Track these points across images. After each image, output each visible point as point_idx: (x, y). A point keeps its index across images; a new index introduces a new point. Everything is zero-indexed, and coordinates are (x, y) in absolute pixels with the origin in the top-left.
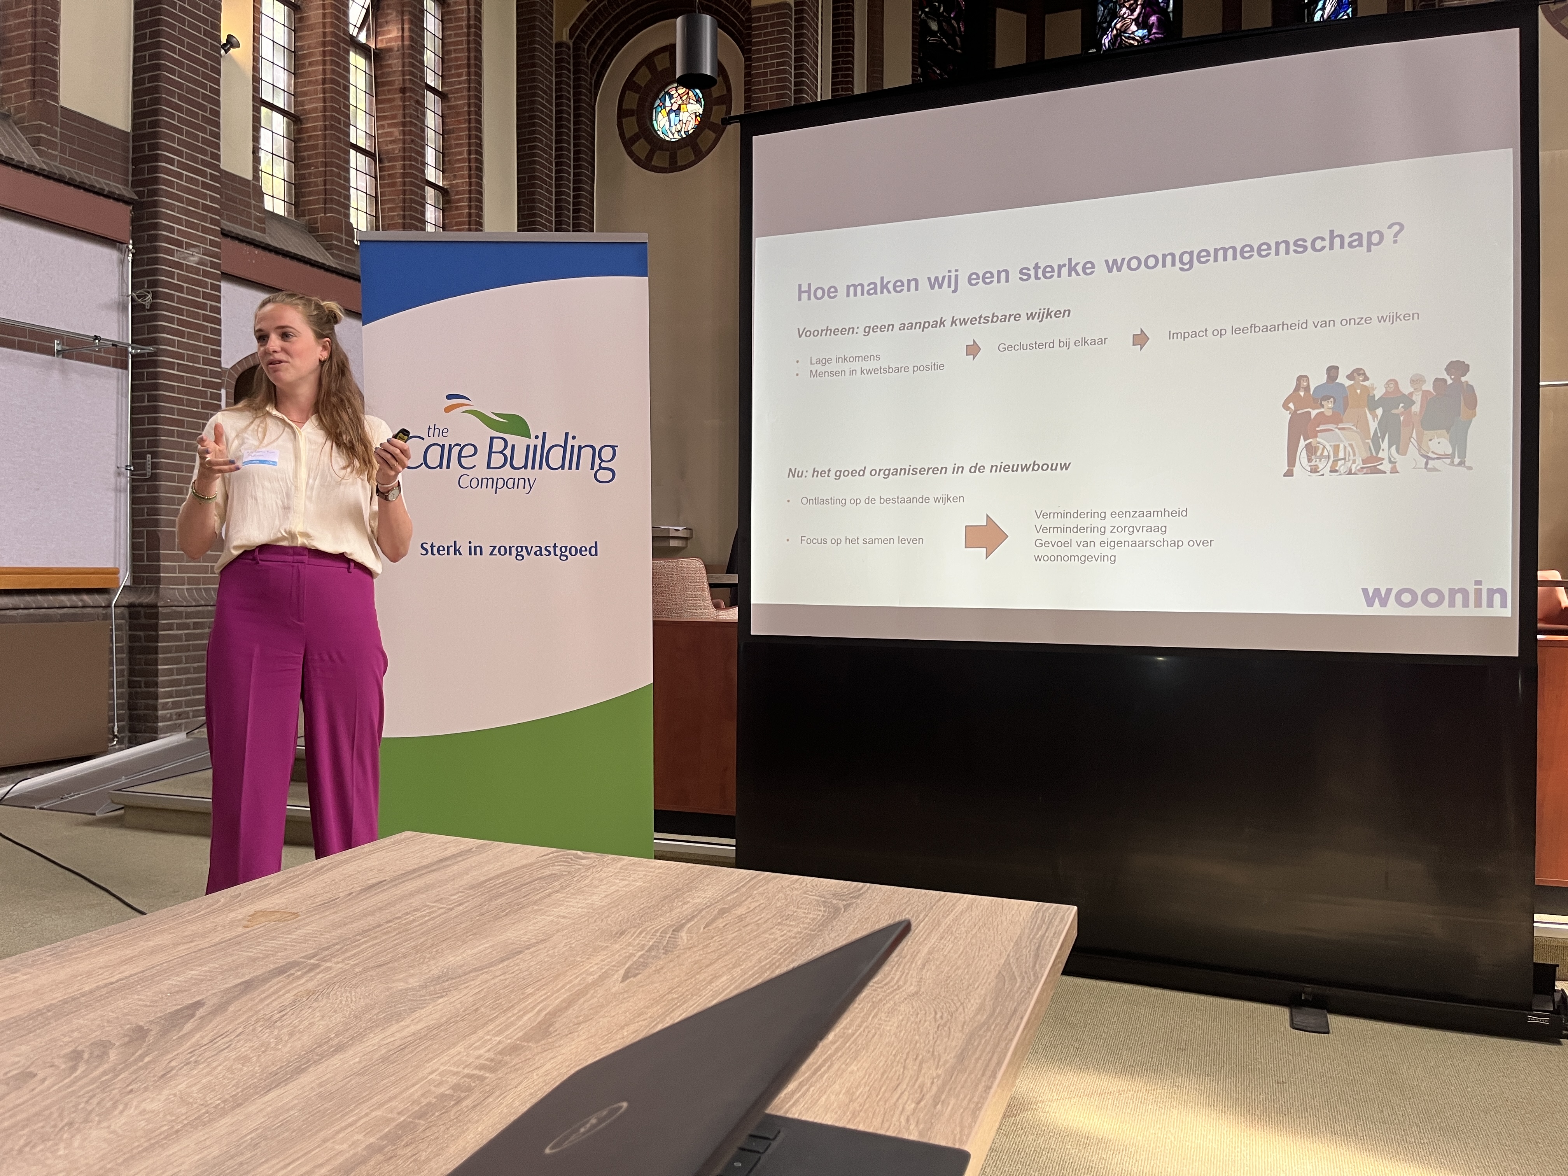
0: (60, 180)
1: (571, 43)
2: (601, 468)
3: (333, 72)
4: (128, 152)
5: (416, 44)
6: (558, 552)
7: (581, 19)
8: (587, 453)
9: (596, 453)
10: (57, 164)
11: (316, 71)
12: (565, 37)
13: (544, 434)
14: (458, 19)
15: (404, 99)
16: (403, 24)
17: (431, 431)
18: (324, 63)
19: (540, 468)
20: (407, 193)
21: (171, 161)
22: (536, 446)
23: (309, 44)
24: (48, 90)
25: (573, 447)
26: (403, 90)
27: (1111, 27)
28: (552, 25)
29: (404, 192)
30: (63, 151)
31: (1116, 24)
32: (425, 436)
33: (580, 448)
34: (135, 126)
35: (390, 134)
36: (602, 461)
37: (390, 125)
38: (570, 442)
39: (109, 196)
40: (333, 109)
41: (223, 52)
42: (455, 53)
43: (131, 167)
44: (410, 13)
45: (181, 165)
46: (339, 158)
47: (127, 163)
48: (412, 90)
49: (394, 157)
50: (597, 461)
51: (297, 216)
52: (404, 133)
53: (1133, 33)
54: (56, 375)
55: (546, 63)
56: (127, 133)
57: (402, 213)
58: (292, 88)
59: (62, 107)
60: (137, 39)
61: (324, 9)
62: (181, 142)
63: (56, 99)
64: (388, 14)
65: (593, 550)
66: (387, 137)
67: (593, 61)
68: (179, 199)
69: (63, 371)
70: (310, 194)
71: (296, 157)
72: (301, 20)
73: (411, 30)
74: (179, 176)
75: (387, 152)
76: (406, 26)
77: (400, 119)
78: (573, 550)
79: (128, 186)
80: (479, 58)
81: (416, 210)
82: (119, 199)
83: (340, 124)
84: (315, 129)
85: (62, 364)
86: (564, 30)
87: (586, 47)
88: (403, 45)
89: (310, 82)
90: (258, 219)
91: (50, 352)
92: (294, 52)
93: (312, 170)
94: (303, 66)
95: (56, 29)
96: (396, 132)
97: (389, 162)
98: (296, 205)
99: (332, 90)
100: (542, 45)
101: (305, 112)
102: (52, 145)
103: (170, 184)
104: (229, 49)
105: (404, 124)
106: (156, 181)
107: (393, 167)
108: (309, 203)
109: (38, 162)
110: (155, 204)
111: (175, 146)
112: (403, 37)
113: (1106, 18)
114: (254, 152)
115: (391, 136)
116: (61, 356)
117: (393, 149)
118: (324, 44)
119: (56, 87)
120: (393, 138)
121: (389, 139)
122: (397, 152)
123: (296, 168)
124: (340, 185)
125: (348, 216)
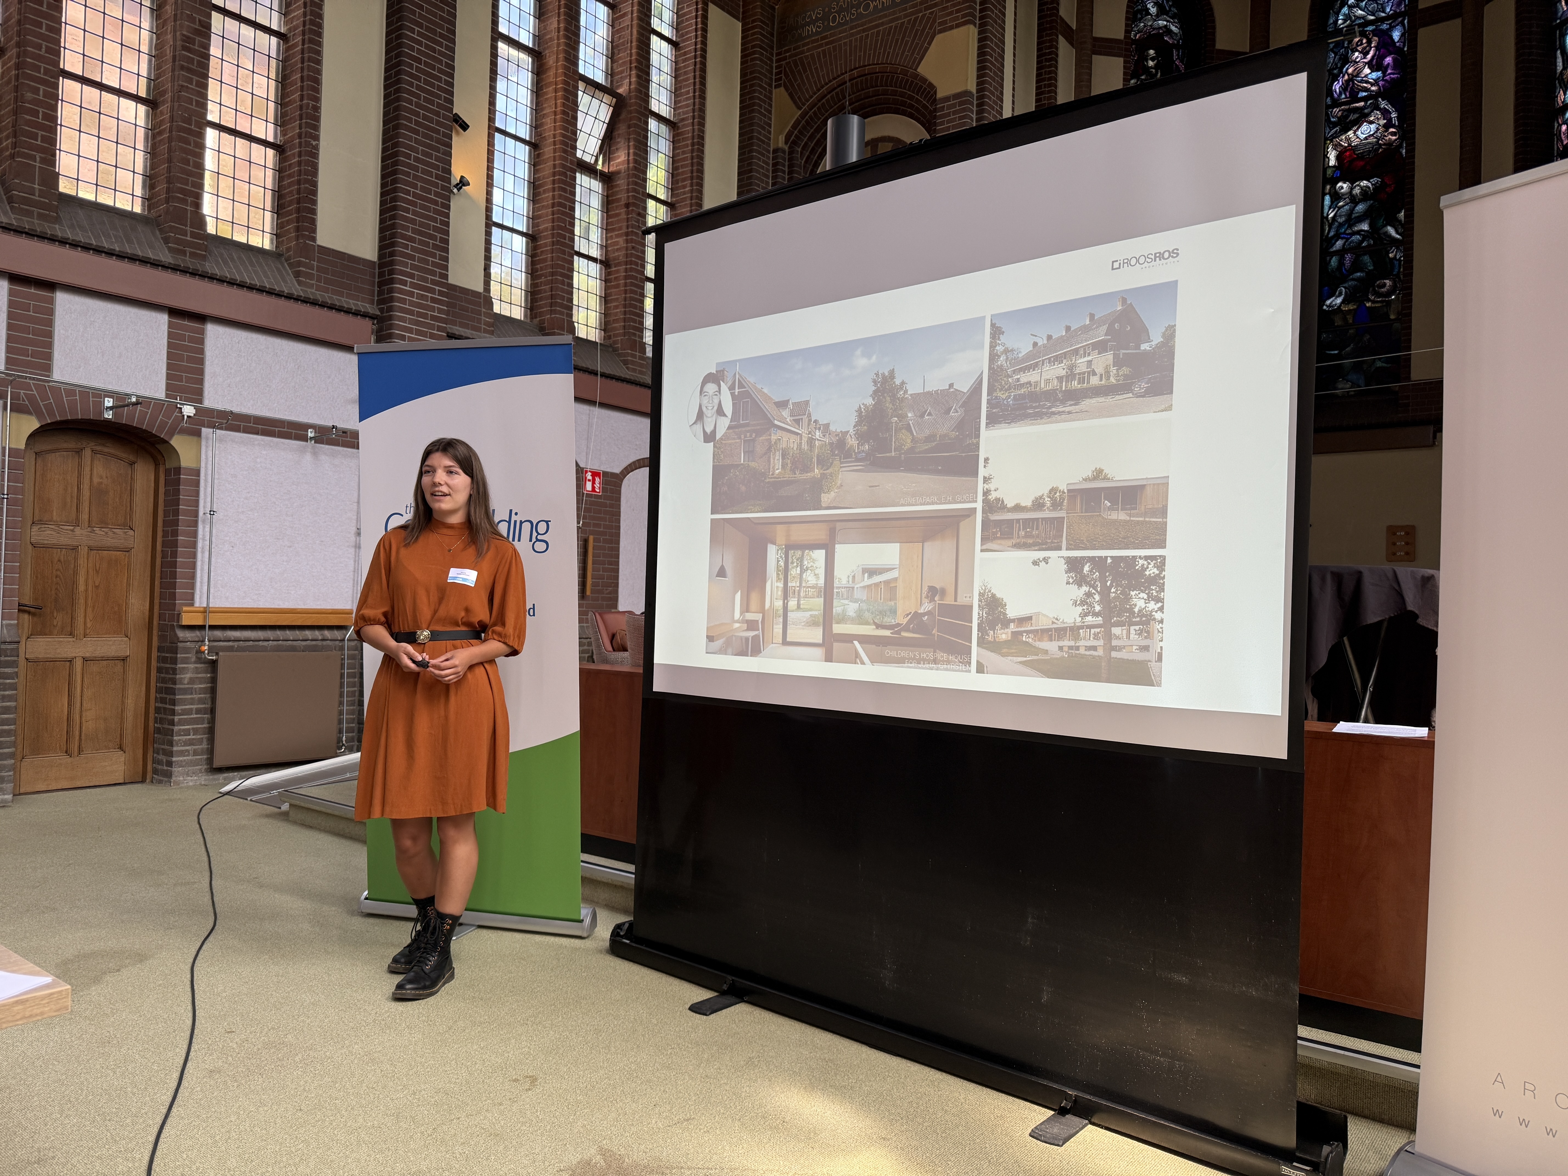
0: (314, 303)
1: (786, 148)
3: (560, 196)
4: (374, 278)
5: (640, 165)
7: (794, 127)
10: (313, 291)
11: (547, 197)
12: (781, 143)
14: (684, 139)
15: (628, 213)
16: (629, 149)
18: (554, 190)
20: (628, 292)
21: (405, 283)
23: (544, 175)
24: (307, 233)
26: (627, 205)
27: (1342, 72)
28: (770, 134)
29: (626, 292)
30: (319, 280)
31: (1347, 69)
34: (381, 256)
35: (617, 243)
37: (617, 236)
39: (356, 314)
40: (560, 228)
41: (455, 190)
42: (682, 168)
43: (376, 289)
44: (635, 140)
45: (413, 285)
46: (563, 267)
47: (374, 286)
48: (634, 205)
49: (619, 263)
51: (532, 318)
52: (627, 241)
53: (1366, 76)
54: (308, 457)
55: (763, 168)
56: (374, 262)
57: (623, 310)
58: (531, 213)
59: (318, 246)
60: (383, 186)
61: (555, 145)
62: (413, 267)
63: (314, 239)
64: (619, 142)
66: (614, 245)
67: (806, 162)
68: (411, 312)
69: (315, 454)
70: (541, 299)
71: (532, 269)
72: (538, 156)
73: (635, 154)
74: (411, 294)
75: (615, 259)
76: (631, 151)
77: (624, 230)
79: (373, 305)
80: (701, 171)
81: (635, 307)
82: (365, 315)
83: (565, 239)
84: (546, 245)
85: (313, 448)
86: (780, 137)
87: (799, 150)
88: (628, 167)
89: (543, 206)
90: (487, 324)
91: (305, 438)
92: (533, 183)
93: (543, 279)
94: (539, 194)
95: (315, 184)
96: (621, 241)
97: (615, 267)
98: (531, 309)
99: (559, 212)
100: (759, 153)
101: (541, 232)
102: (310, 276)
103: (404, 301)
104: (461, 188)
105: (627, 234)
106: (392, 299)
107: (617, 271)
108: (541, 307)
109: (297, 290)
110: (390, 318)
111: (408, 270)
112: (628, 160)
113: (1336, 64)
114: (485, 269)
115: (618, 245)
116: (313, 442)
117: (619, 256)
118: (554, 174)
119: (314, 231)
120: (618, 247)
121: (616, 247)
122: (621, 258)
123: (533, 279)
124: (563, 290)
125: (571, 316)
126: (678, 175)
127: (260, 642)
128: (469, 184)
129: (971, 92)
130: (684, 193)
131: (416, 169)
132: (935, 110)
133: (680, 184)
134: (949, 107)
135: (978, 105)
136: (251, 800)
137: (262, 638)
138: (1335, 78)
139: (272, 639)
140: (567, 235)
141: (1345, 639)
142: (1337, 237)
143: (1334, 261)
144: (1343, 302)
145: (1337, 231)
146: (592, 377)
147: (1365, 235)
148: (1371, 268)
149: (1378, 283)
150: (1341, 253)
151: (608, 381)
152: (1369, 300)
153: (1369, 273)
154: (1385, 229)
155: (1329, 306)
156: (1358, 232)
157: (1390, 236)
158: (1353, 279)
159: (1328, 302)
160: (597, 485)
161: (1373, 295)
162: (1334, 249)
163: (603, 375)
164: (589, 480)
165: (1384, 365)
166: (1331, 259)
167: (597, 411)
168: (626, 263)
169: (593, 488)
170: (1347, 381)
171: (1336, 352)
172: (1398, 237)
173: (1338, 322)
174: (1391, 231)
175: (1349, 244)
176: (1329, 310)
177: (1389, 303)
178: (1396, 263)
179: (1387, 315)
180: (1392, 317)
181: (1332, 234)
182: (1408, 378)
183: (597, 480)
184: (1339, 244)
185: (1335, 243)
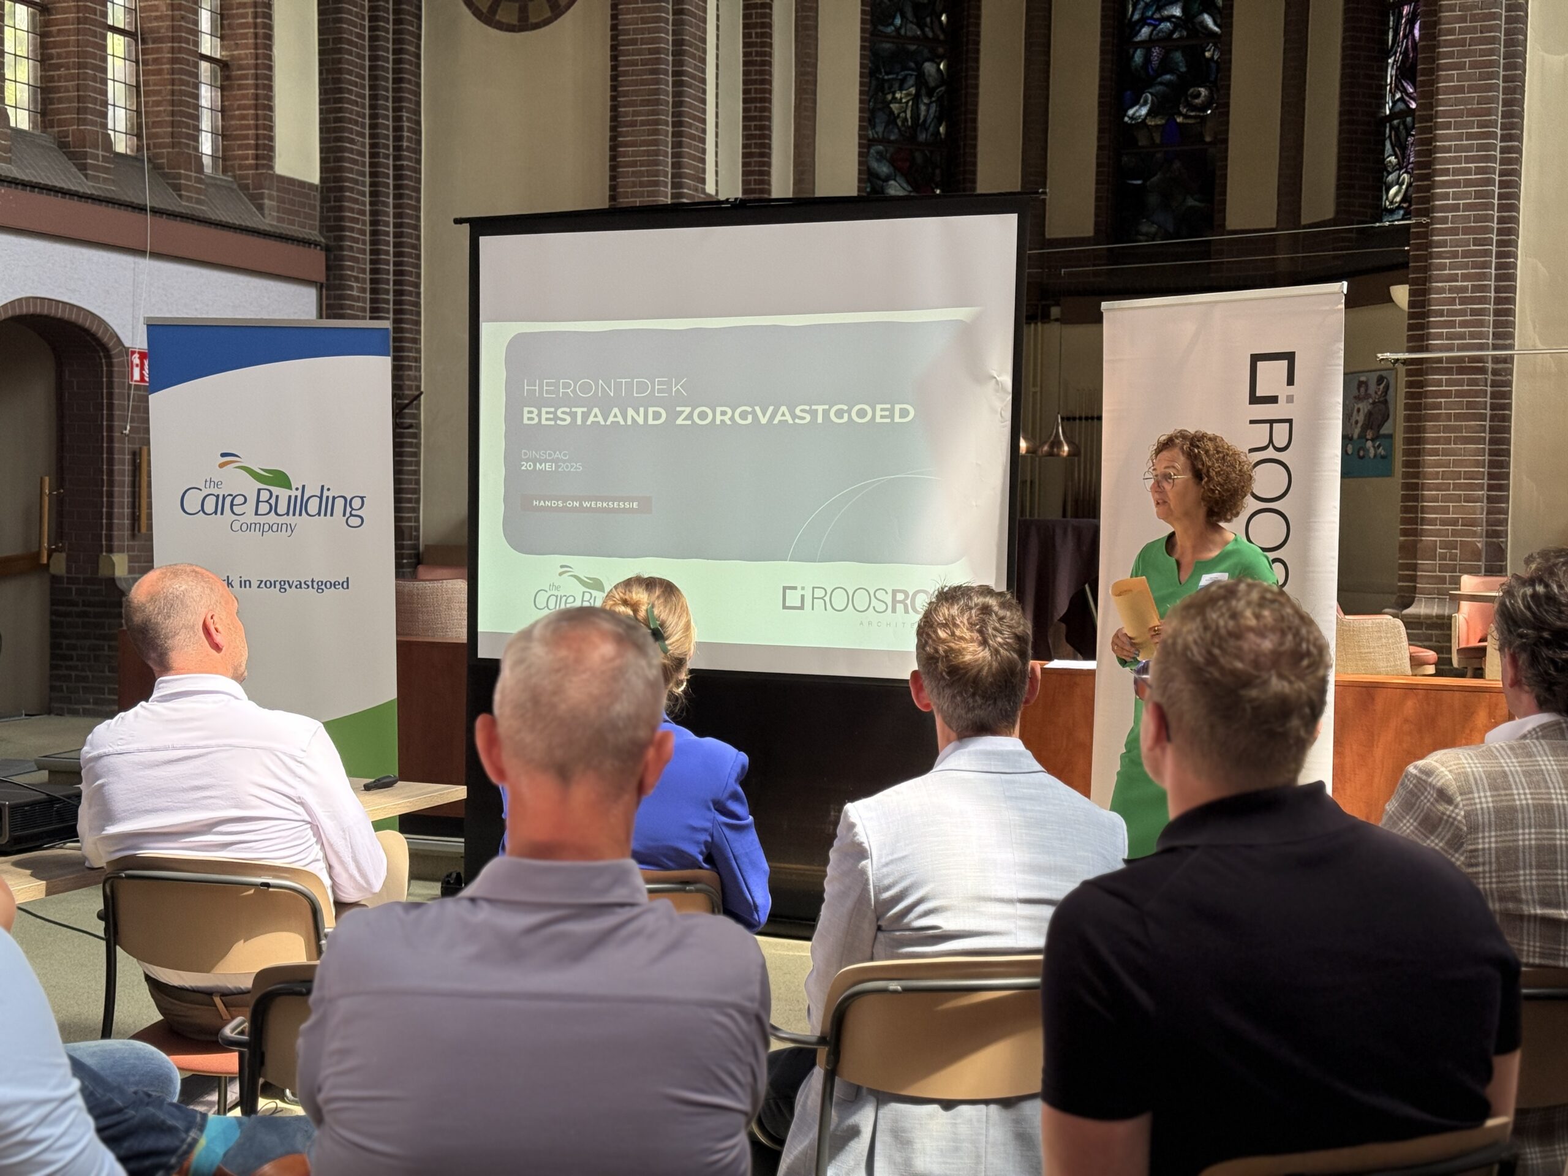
2: (351, 515)
6: (315, 586)
8: (340, 503)
9: (348, 502)
13: (304, 487)
17: (208, 484)
19: (300, 514)
22: (296, 497)
25: (328, 498)
32: (202, 488)
35: (155, 7)
36: (353, 509)
38: (326, 493)
46: (95, 56)
49: (159, 38)
50: (348, 509)
51: (43, 129)
52: (173, 7)
65: (345, 584)
70: (60, 101)
71: (42, 54)
75: (152, 30)
78: (328, 584)
83: (95, 14)
84: (66, 22)
93: (63, 71)
97: (153, 43)
98: (43, 113)
101: (54, 2)
108: (59, 112)
115: (157, 11)
117: (159, 27)
121: (154, 14)
122: (163, 30)
123: (43, 68)
124: (95, 90)
125: (105, 126)
140: (98, 7)
141: (1087, 586)
142: (1143, 22)
143: (1138, 56)
144: (1148, 114)
145: (1143, 14)
147: (1178, 23)
148: (1183, 69)
149: (1191, 90)
150: (1150, 42)
152: (1180, 114)
153: (1181, 76)
154: (1200, 18)
155: (1132, 118)
156: (1169, 18)
157: (1206, 28)
158: (1161, 83)
159: (1131, 112)
160: (146, 372)
161: (1185, 107)
162: (1138, 39)
164: (137, 365)
165: (1197, 203)
166: (1135, 52)
168: (173, 40)
169: (142, 375)
170: (1153, 223)
171: (1139, 182)
172: (1216, 29)
173: (1143, 141)
174: (1208, 20)
175: (1157, 34)
176: (1131, 125)
177: (1204, 119)
178: (1213, 65)
179: (1201, 135)
180: (1208, 139)
181: (1136, 17)
182: (1222, 228)
183: (146, 363)
184: (1145, 31)
185: (1140, 31)
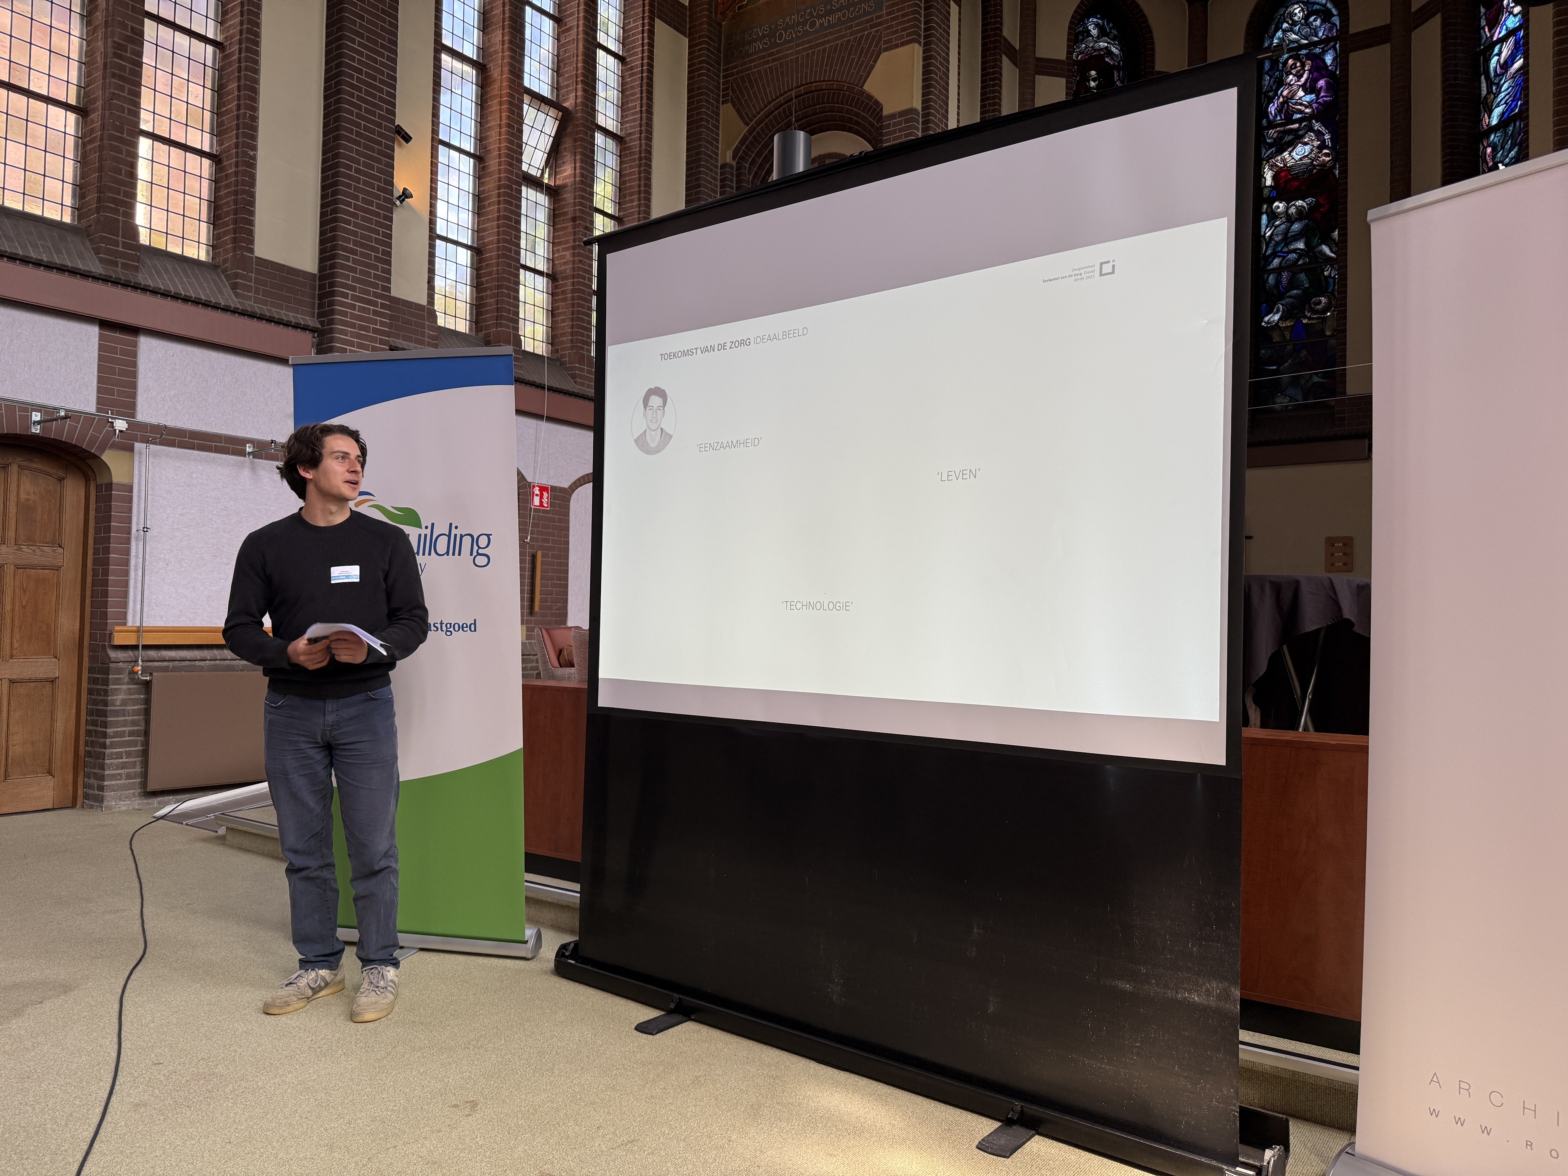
0: (252, 316)
1: (734, 163)
3: (506, 209)
4: (315, 290)
5: (586, 179)
6: (444, 628)
7: (742, 142)
10: (251, 303)
11: (492, 209)
12: (729, 159)
14: (632, 154)
15: (574, 227)
16: (575, 163)
18: (499, 203)
20: (575, 306)
21: (346, 296)
23: (488, 189)
24: (244, 245)
26: (574, 219)
27: (1277, 95)
28: (718, 150)
29: (573, 306)
30: (257, 292)
31: (1282, 92)
33: (462, 536)
34: (321, 269)
35: (563, 257)
37: (564, 250)
39: (296, 326)
40: (505, 241)
41: (398, 203)
42: (629, 182)
43: (317, 301)
44: (582, 154)
45: (355, 298)
46: (509, 281)
47: (314, 299)
48: (581, 218)
49: (566, 276)
51: (477, 331)
52: (574, 255)
53: (1300, 98)
54: (246, 473)
55: (711, 183)
56: (315, 275)
57: (571, 323)
58: (476, 226)
59: (256, 257)
60: (323, 197)
61: (500, 158)
62: (355, 280)
63: (252, 251)
64: (565, 156)
65: (473, 626)
66: (561, 259)
67: (754, 177)
68: (353, 326)
69: (253, 468)
70: (487, 312)
71: (477, 282)
72: (483, 168)
73: (581, 168)
74: (353, 307)
76: (578, 165)
77: (571, 244)
78: (457, 626)
79: (314, 317)
80: (648, 186)
81: (583, 320)
82: (305, 328)
83: (511, 252)
84: (491, 258)
85: (252, 463)
86: (728, 152)
87: (747, 166)
88: (575, 181)
89: (488, 219)
90: (431, 337)
91: (243, 453)
92: (478, 196)
93: (489, 292)
94: (484, 207)
95: (252, 195)
96: (568, 254)
97: (562, 281)
98: (477, 323)
99: (505, 225)
100: (707, 168)
101: (485, 245)
102: (248, 288)
103: (345, 314)
104: (404, 200)
105: (574, 248)
106: (332, 312)
107: (564, 285)
108: (485, 320)
109: (234, 302)
110: (331, 331)
111: (350, 283)
112: (575, 174)
113: (1271, 87)
114: (429, 282)
115: (565, 258)
116: (251, 457)
117: (566, 269)
118: (499, 187)
119: (252, 242)
120: (565, 260)
121: (562, 261)
122: (568, 271)
123: (478, 292)
124: (509, 304)
125: (517, 329)
126: (625, 189)
127: (197, 662)
128: (412, 197)
129: (916, 110)
130: (632, 207)
131: (358, 180)
132: (881, 127)
133: (627, 199)
134: (895, 124)
135: (924, 123)
136: (187, 824)
137: (199, 658)
138: (1271, 100)
139: (209, 658)
140: (513, 248)
141: (1285, 647)
142: (1274, 255)
143: (1271, 279)
144: (1280, 319)
145: (1274, 249)
146: (539, 391)
147: (1301, 254)
148: (1307, 285)
149: (1314, 300)
150: (1278, 271)
151: (556, 396)
152: (1305, 317)
153: (1305, 290)
154: (1320, 248)
155: (1267, 323)
156: (1294, 251)
157: (1324, 254)
158: (1290, 297)
159: (1266, 319)
160: (545, 500)
161: (1309, 312)
162: (1271, 267)
163: (550, 389)
164: (537, 495)
165: (1321, 380)
166: (1268, 277)
167: (544, 425)
168: (573, 277)
169: (541, 502)
170: (1286, 396)
171: (1275, 367)
172: (1333, 255)
173: (1276, 337)
174: (1326, 249)
175: (1286, 263)
176: (1267, 327)
177: (1324, 320)
178: (1331, 281)
179: (1323, 331)
180: (1328, 333)
181: (1269, 252)
182: (1344, 393)
183: (545, 494)
184: (1276, 262)
185: (1272, 261)
